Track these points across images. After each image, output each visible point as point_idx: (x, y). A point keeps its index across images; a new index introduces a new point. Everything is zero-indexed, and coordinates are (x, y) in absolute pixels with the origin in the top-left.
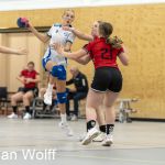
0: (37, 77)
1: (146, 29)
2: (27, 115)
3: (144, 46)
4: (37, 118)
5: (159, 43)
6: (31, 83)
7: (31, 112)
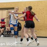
0: (5, 23)
1: (39, 8)
2: (2, 36)
3: (39, 14)
4: (5, 36)
5: (44, 13)
6: (3, 26)
7: (3, 35)
